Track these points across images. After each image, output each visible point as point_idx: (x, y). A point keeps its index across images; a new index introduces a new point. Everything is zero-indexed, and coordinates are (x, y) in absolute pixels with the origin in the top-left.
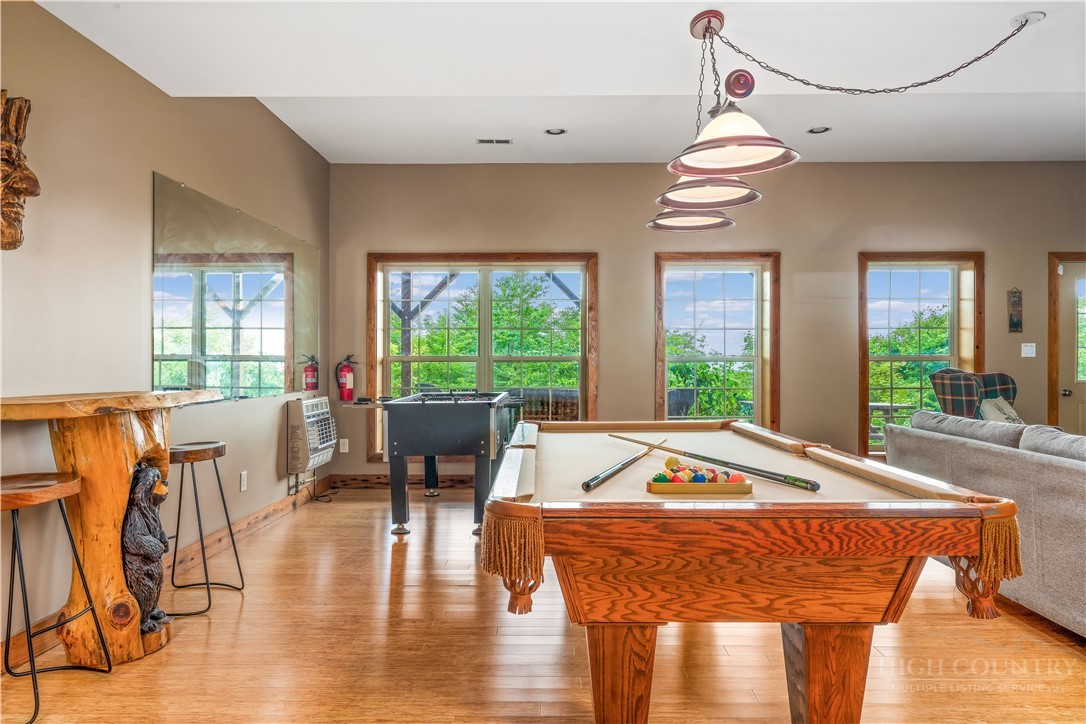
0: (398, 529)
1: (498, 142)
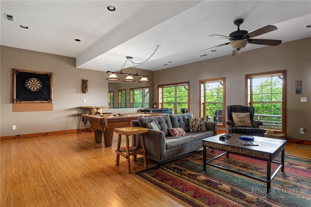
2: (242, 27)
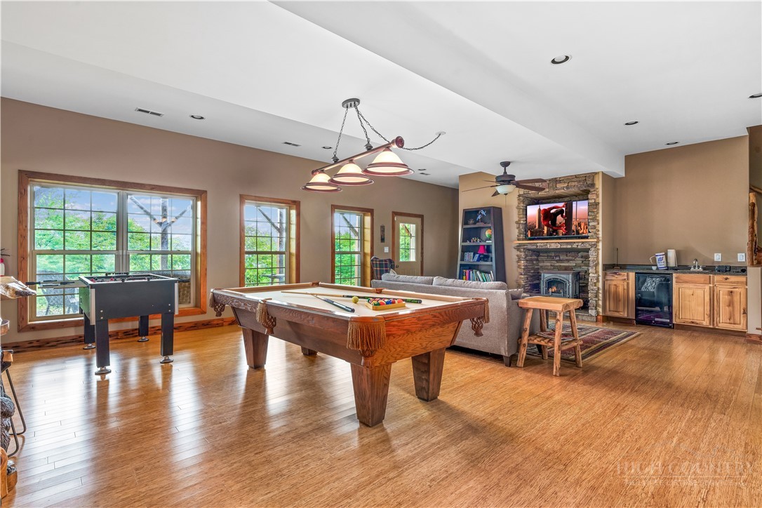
0: (101, 370)
1: (152, 113)
2: (510, 170)
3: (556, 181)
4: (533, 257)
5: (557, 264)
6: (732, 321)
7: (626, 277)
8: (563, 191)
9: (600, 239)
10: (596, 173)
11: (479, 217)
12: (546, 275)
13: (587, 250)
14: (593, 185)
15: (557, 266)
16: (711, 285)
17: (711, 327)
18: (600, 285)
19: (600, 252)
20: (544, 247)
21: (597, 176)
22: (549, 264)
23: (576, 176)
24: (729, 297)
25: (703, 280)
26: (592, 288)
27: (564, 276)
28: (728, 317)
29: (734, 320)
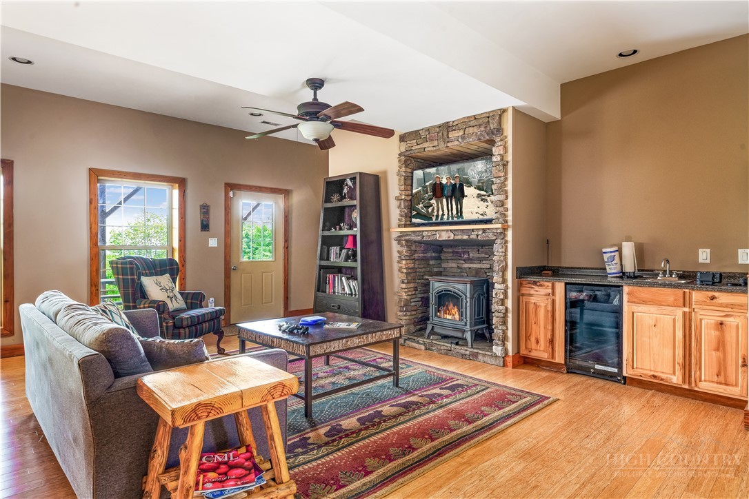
3: (447, 127)
4: (429, 254)
5: (466, 266)
6: (722, 379)
7: (550, 291)
8: (457, 143)
9: (510, 223)
10: (504, 111)
11: (345, 191)
12: (437, 285)
13: (491, 243)
14: (499, 130)
15: (465, 268)
16: (687, 309)
17: (686, 387)
18: (509, 303)
19: (510, 246)
20: (431, 238)
21: (505, 114)
22: (455, 265)
23: (475, 118)
24: (717, 333)
25: (672, 299)
26: (497, 307)
27: (460, 287)
28: (715, 370)
29: (726, 377)
